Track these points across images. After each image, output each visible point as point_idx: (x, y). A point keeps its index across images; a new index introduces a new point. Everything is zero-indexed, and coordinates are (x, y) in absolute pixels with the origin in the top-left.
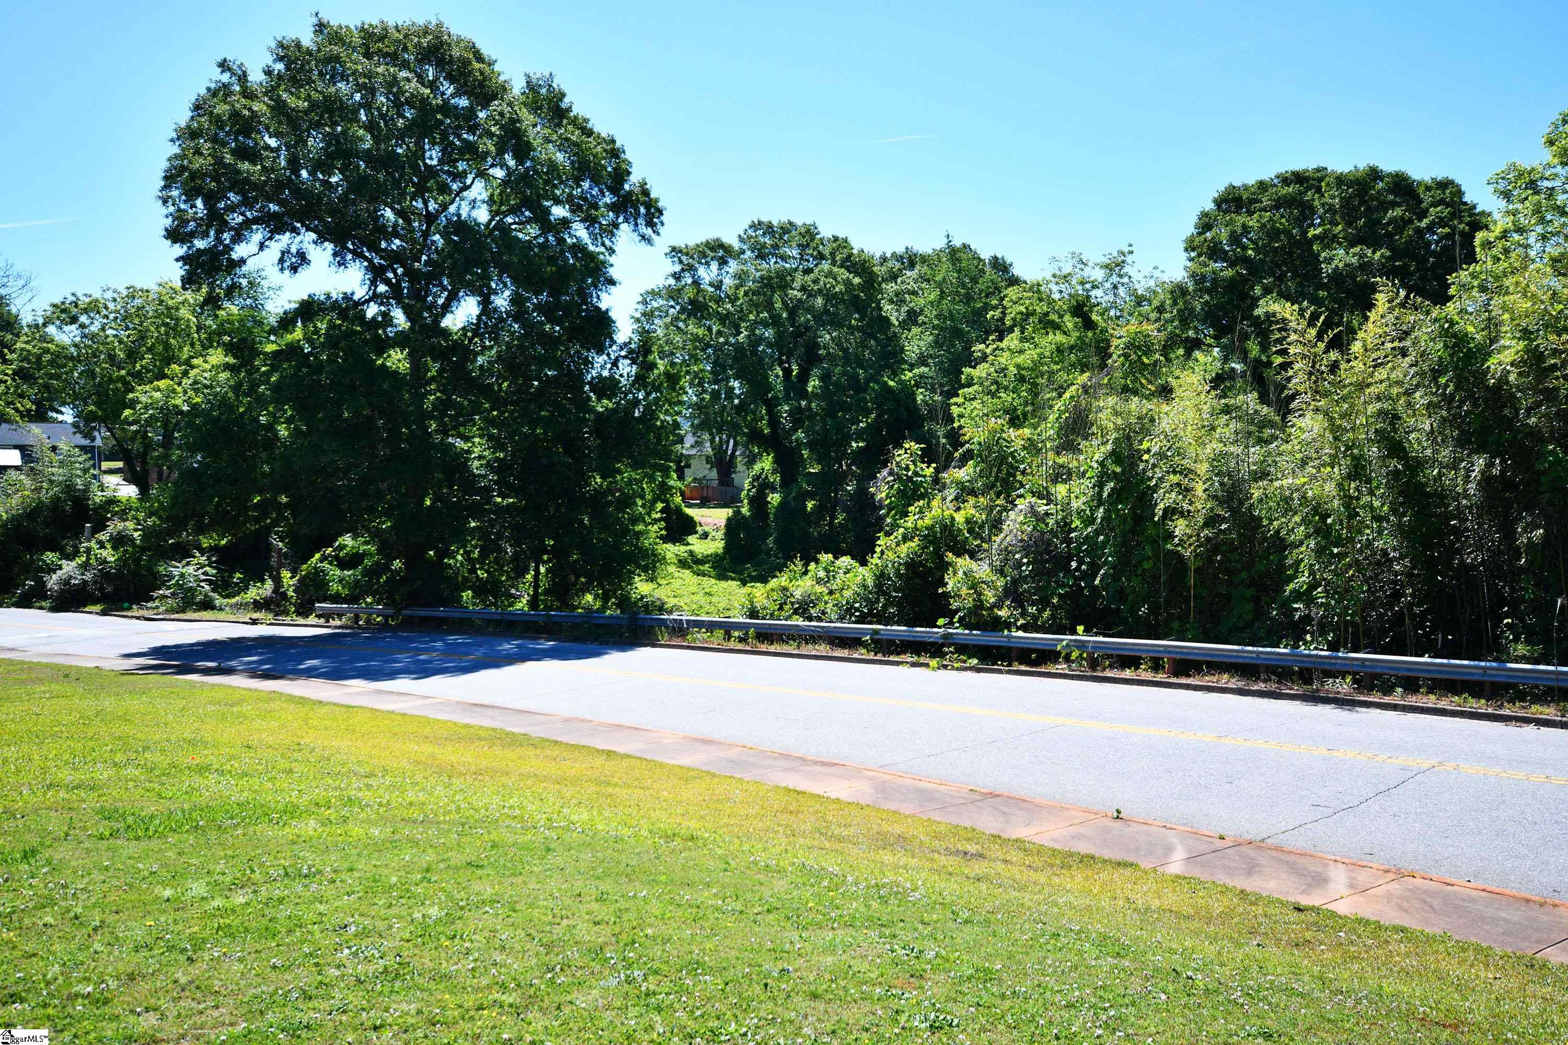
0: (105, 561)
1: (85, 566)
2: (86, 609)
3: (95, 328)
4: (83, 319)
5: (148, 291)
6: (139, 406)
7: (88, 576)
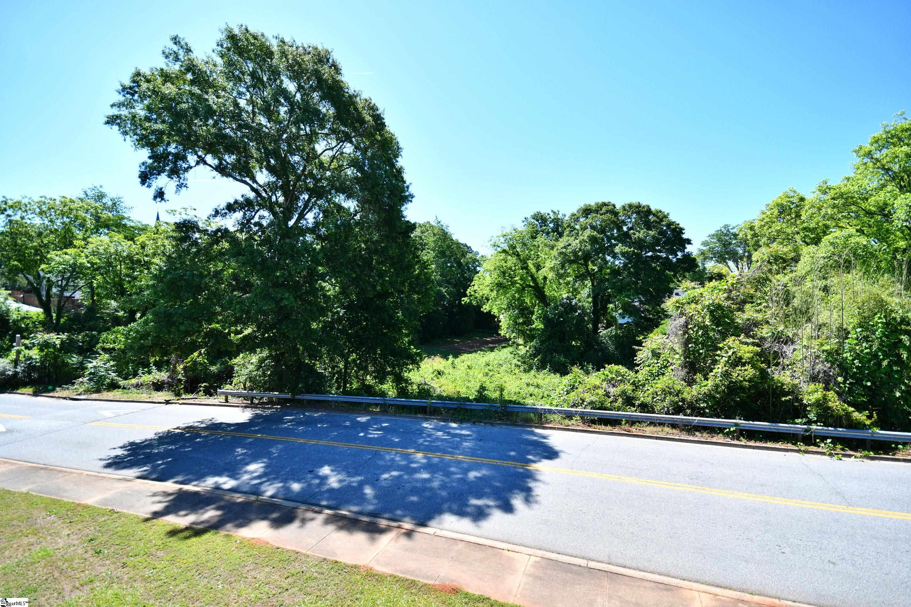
0: (30, 358)
1: (16, 362)
2: (19, 391)
3: (17, 218)
4: (10, 212)
5: (55, 200)
6: (53, 263)
7: (19, 369)
